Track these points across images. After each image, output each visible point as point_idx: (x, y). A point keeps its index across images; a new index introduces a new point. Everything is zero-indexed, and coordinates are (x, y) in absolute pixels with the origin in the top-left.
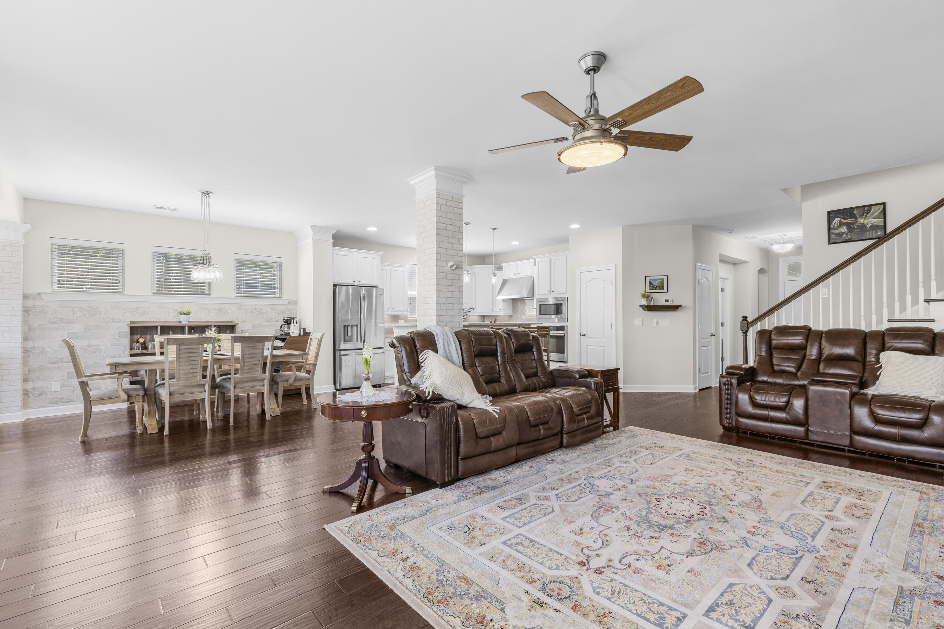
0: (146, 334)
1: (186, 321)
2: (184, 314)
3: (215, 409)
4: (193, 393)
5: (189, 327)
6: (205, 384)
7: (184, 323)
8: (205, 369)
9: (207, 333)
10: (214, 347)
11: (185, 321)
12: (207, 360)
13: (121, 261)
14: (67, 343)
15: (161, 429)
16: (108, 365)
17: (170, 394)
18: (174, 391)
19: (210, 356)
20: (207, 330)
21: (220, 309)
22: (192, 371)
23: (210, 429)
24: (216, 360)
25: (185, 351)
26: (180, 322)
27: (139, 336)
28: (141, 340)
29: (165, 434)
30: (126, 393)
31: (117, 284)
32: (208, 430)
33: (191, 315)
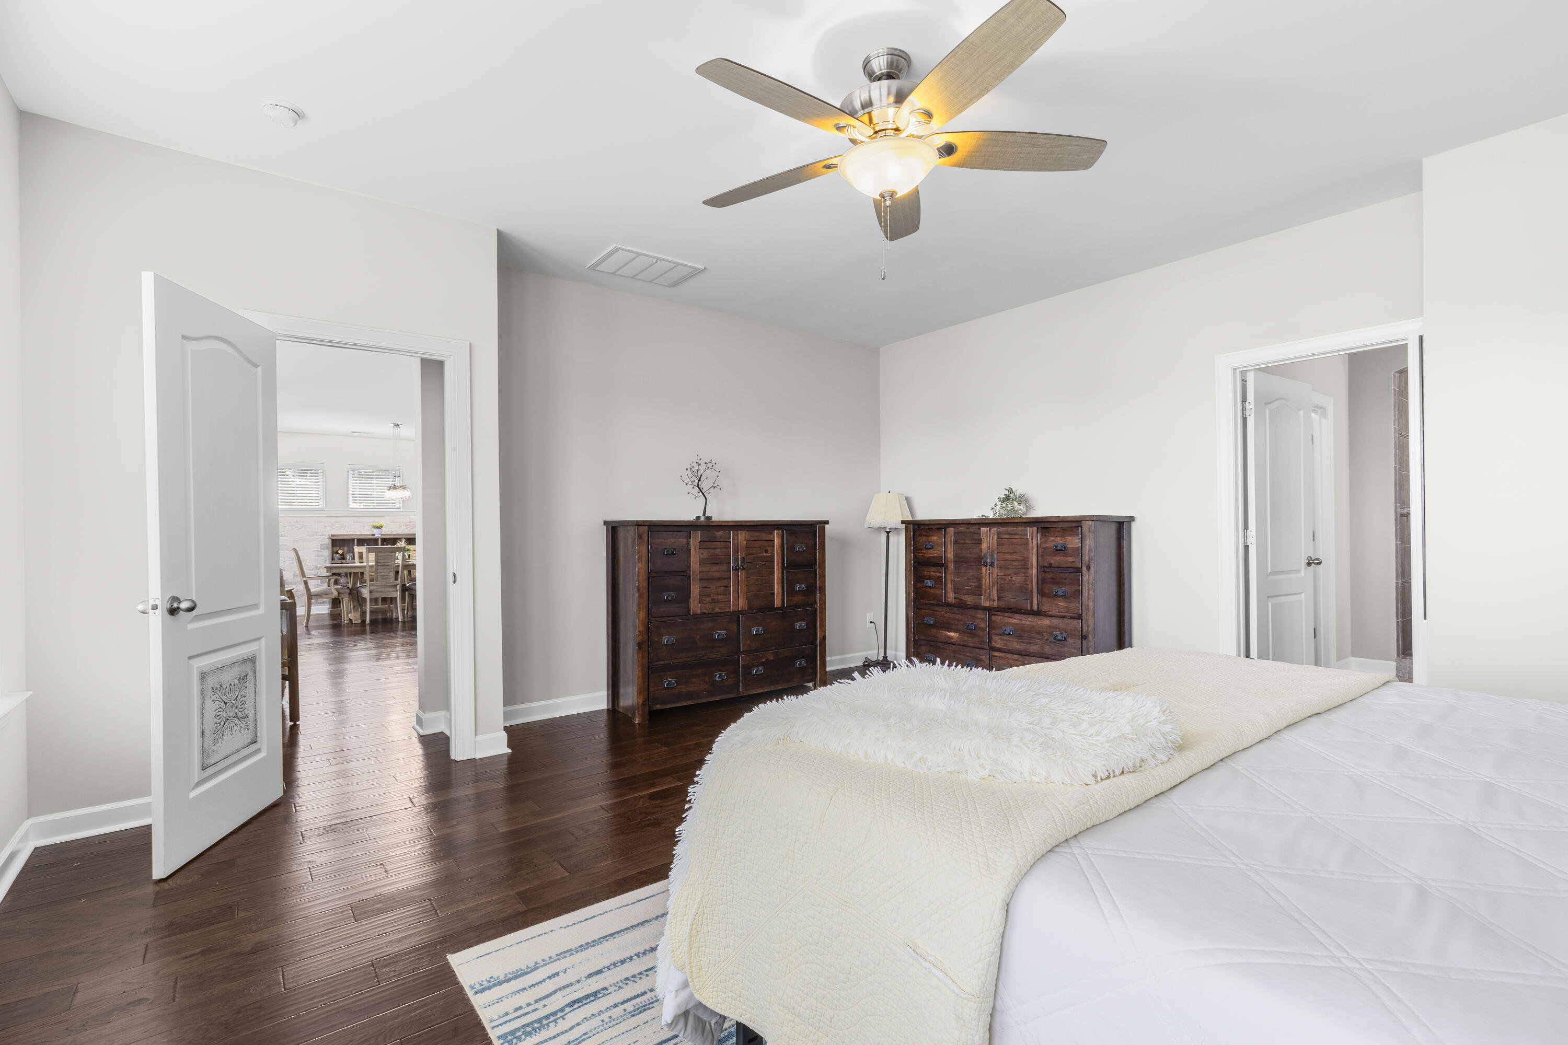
0: (344, 546)
1: (379, 534)
2: (378, 527)
3: (406, 612)
4: (388, 592)
5: (382, 539)
6: (397, 585)
7: (377, 536)
8: (397, 572)
9: (398, 544)
10: (404, 556)
11: (377, 534)
12: (399, 566)
13: (322, 480)
14: (295, 550)
15: (364, 622)
16: (325, 567)
17: (370, 592)
18: (373, 590)
19: (401, 563)
20: (398, 541)
21: (410, 522)
22: (387, 574)
23: (401, 621)
24: (405, 566)
25: (381, 558)
26: (374, 535)
27: (338, 548)
28: (340, 552)
29: (367, 623)
30: (337, 591)
31: (318, 501)
32: (400, 622)
33: (383, 529)
